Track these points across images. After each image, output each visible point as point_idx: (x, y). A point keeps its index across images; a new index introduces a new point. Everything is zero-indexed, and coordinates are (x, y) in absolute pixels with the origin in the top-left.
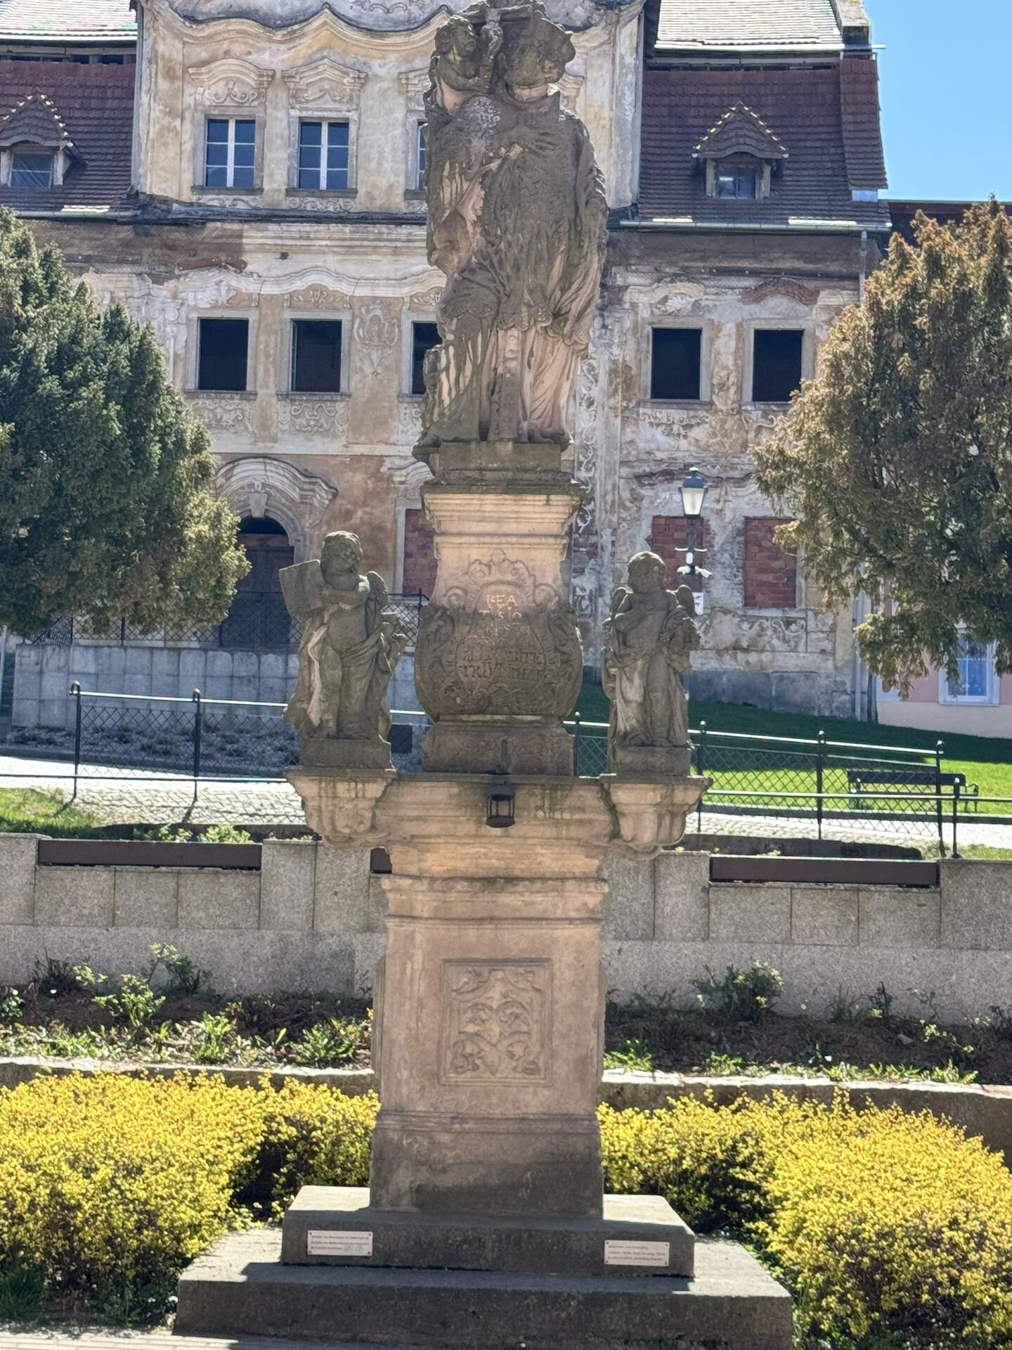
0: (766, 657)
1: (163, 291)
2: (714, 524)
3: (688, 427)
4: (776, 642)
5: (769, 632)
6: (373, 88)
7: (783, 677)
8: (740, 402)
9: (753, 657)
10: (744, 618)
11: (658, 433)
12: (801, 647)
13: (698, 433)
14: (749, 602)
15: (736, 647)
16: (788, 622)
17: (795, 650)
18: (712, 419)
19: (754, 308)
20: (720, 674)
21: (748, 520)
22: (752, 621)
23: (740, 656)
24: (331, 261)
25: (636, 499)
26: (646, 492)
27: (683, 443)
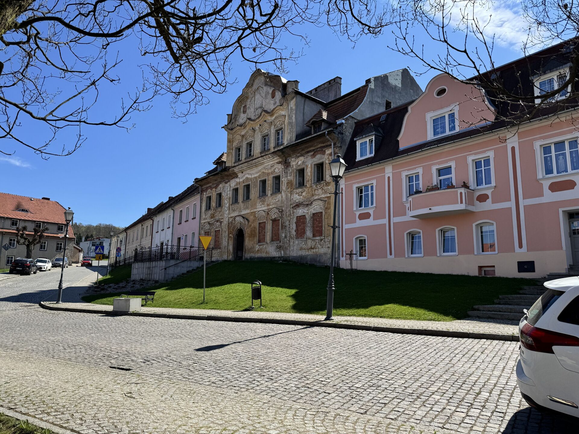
0: (317, 250)
1: (228, 185)
2: (307, 216)
3: (302, 193)
4: (319, 246)
5: (318, 243)
6: (256, 132)
7: (321, 255)
8: (311, 184)
9: (314, 250)
10: (313, 240)
11: (297, 195)
12: (324, 247)
13: (304, 194)
14: (314, 236)
15: (311, 248)
16: (321, 240)
17: (322, 248)
18: (306, 190)
19: (314, 159)
20: (308, 255)
21: (314, 214)
22: (314, 240)
23: (312, 250)
24: (248, 171)
25: (293, 213)
26: (295, 211)
27: (301, 197)
